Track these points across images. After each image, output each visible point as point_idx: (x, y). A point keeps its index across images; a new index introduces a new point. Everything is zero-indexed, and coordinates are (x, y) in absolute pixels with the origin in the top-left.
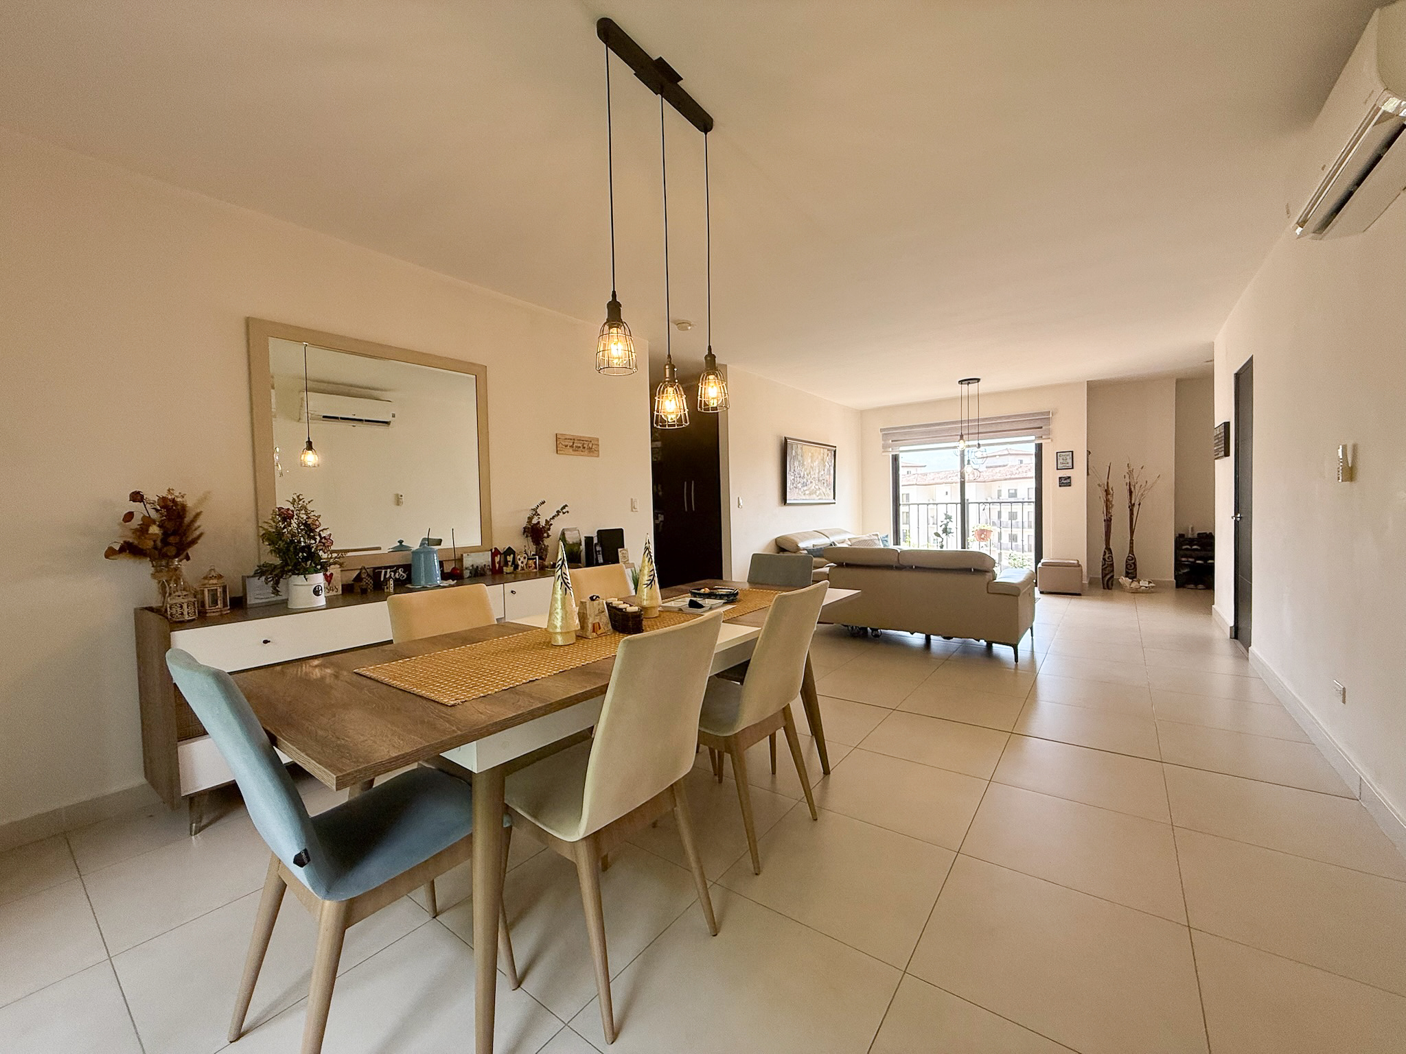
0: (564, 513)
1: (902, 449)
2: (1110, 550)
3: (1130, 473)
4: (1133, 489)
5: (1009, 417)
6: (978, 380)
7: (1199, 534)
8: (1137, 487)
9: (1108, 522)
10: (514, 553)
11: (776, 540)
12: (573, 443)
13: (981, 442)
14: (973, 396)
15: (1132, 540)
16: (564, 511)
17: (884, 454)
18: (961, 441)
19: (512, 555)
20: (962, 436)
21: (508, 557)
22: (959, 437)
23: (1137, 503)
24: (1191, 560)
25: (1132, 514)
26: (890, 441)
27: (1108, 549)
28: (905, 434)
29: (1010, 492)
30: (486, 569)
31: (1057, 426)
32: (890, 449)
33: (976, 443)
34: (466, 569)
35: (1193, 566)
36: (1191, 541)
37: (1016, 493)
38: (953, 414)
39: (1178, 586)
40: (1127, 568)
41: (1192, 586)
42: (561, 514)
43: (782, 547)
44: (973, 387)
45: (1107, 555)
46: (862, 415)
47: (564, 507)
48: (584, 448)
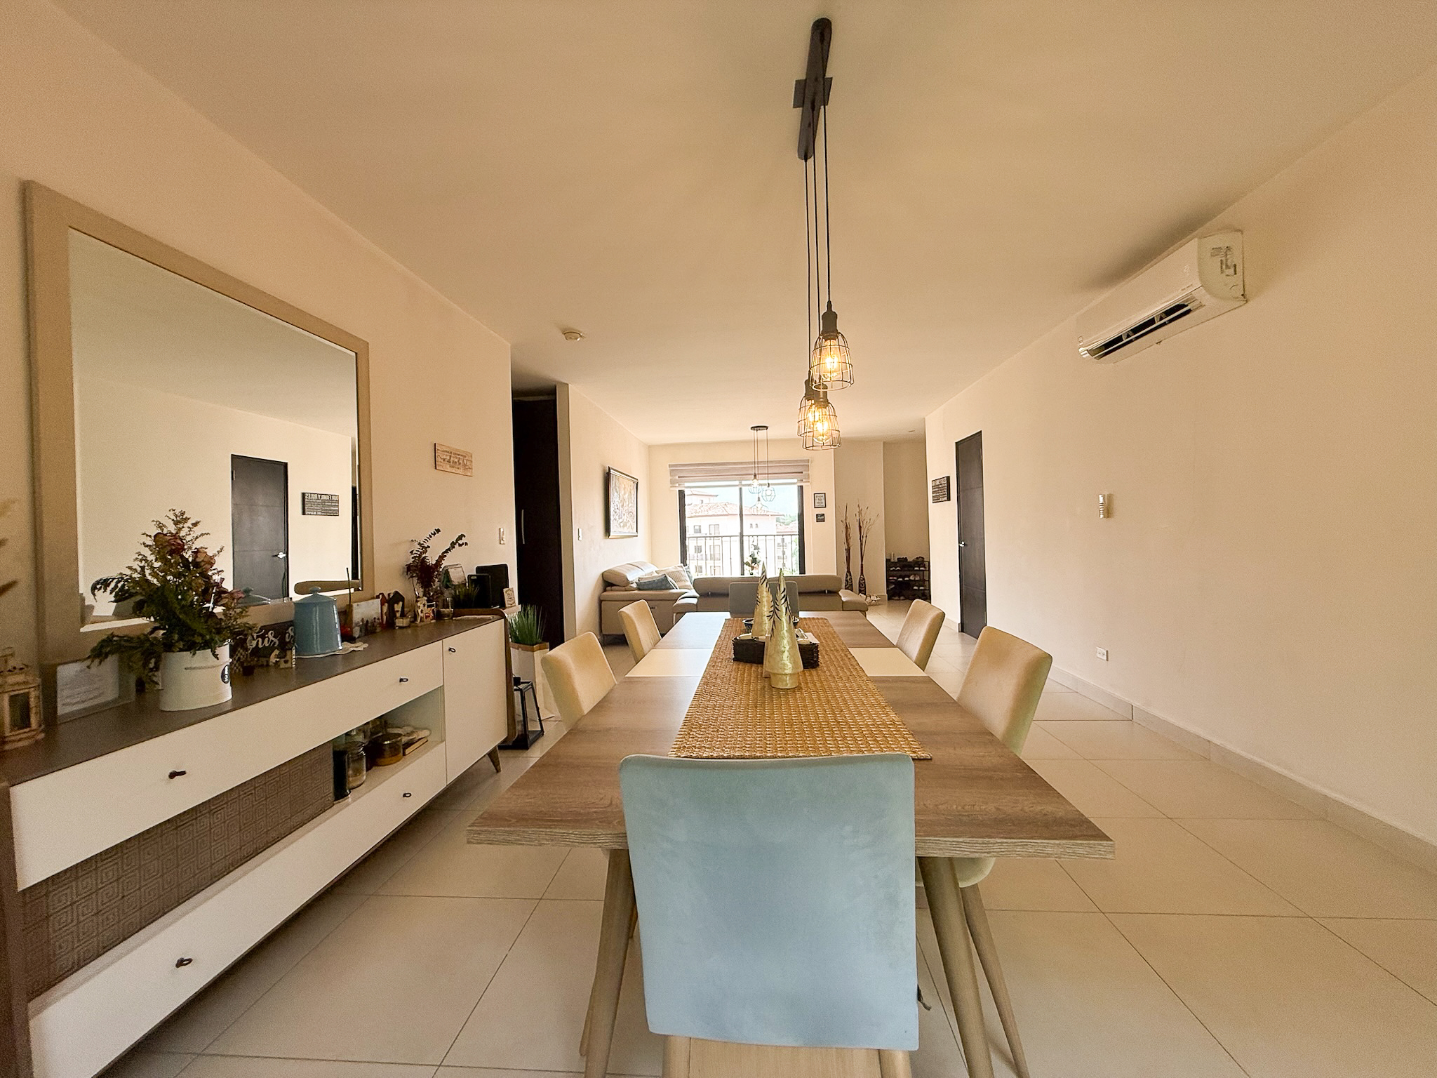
0: (460, 545)
1: (687, 484)
2: (850, 572)
3: (860, 512)
4: (861, 525)
5: (780, 462)
6: (767, 428)
7: (898, 559)
8: (865, 522)
9: (848, 550)
10: (402, 599)
11: (603, 574)
12: (450, 457)
13: (770, 482)
14: (762, 441)
15: (862, 565)
16: (460, 542)
17: (672, 489)
18: (755, 480)
19: (401, 603)
20: (755, 476)
21: (396, 605)
22: (753, 476)
23: (865, 536)
24: (895, 578)
25: (862, 544)
26: (677, 477)
27: (849, 571)
28: (692, 470)
29: (696, 528)
30: (375, 624)
31: (814, 471)
32: (677, 485)
33: (766, 482)
34: (356, 625)
35: (896, 583)
36: (895, 564)
37: (700, 530)
38: (747, 455)
39: (889, 599)
40: (859, 586)
41: (897, 598)
42: (457, 546)
43: (610, 581)
44: (761, 434)
45: (849, 577)
46: (650, 449)
47: (461, 537)
48: (460, 464)
